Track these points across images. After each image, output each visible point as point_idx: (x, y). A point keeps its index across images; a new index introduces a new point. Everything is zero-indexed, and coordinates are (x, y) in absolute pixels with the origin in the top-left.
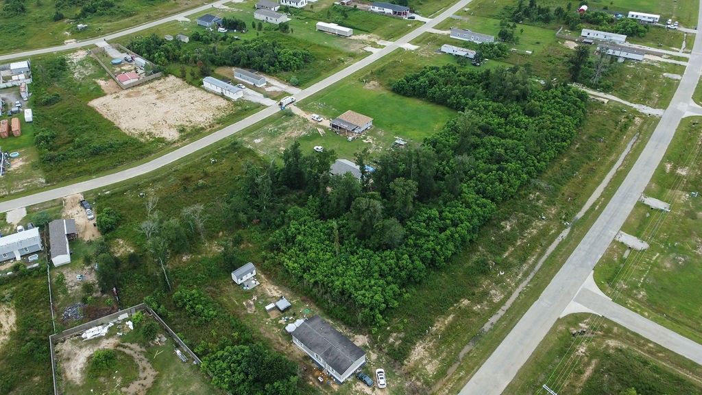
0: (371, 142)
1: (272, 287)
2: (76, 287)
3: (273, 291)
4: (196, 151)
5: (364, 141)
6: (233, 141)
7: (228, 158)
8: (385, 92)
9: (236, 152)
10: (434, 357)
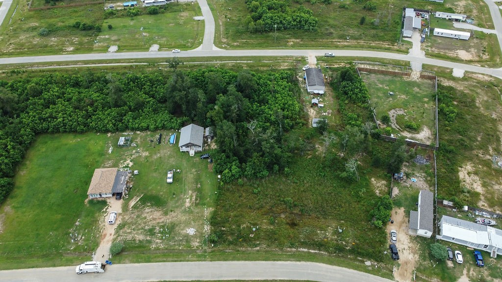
0: (128, 161)
1: (311, 114)
2: (418, 175)
4: (253, 262)
5: (130, 166)
6: (210, 250)
7: (239, 226)
8: (7, 208)
9: (223, 229)
10: (281, 65)
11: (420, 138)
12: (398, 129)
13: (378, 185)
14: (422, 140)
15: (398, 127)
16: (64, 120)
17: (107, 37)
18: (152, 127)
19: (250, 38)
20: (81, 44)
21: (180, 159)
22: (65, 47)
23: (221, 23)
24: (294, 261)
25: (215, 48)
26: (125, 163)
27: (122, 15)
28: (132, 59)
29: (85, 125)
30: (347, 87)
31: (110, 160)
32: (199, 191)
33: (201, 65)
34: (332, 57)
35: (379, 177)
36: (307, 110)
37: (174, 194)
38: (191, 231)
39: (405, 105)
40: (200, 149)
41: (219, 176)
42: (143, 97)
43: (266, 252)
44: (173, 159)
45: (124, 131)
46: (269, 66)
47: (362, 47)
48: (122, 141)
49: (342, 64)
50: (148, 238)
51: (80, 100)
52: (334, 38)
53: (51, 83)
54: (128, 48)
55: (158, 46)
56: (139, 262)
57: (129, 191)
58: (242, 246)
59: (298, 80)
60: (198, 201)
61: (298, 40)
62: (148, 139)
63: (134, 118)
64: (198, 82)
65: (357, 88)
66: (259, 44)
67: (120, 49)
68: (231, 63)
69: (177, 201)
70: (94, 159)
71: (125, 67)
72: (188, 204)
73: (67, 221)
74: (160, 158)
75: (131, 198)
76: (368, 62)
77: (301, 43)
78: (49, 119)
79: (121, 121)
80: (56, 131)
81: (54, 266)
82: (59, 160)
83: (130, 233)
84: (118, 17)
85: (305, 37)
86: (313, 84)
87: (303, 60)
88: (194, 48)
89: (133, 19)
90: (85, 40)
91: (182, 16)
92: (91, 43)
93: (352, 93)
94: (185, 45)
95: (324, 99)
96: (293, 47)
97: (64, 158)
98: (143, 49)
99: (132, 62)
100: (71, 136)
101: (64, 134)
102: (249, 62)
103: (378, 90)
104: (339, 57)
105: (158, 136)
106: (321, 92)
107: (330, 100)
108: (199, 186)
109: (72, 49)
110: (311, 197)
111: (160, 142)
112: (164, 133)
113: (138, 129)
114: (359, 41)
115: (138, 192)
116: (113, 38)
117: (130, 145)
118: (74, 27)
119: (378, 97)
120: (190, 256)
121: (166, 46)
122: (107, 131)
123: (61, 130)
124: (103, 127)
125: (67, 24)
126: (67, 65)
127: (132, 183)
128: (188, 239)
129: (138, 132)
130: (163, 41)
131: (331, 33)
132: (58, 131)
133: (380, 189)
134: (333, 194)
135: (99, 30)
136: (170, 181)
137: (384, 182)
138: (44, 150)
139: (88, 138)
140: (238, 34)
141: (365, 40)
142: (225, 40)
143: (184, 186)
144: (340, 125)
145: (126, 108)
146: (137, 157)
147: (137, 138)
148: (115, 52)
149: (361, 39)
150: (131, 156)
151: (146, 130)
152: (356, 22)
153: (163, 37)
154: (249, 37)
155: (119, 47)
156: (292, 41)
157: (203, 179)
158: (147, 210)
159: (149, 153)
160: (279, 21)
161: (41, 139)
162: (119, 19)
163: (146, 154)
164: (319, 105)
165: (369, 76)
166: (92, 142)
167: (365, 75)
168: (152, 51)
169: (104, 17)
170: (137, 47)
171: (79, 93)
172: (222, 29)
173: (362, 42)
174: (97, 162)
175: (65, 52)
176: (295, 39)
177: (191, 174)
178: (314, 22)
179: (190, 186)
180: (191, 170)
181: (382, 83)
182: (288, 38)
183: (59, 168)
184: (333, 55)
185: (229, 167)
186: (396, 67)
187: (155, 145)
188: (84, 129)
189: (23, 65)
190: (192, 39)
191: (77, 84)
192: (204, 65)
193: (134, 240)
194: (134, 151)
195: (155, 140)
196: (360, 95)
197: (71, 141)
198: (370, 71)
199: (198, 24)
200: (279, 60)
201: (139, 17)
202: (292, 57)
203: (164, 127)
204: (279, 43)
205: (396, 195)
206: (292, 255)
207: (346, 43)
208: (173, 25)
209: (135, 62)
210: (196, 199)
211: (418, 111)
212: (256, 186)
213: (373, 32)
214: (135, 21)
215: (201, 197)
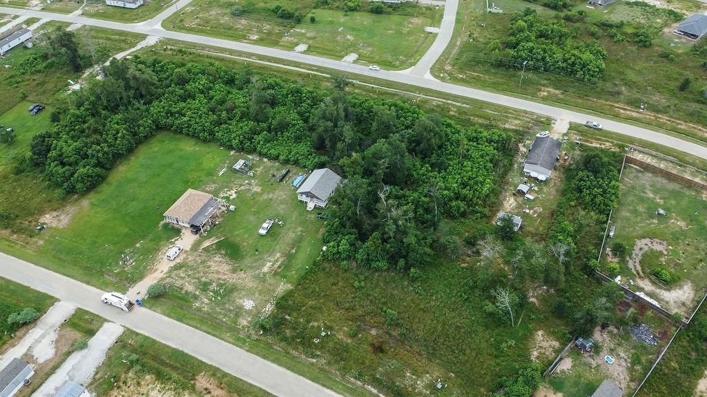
0: (233, 192)
1: (506, 205)
2: (622, 355)
3: (510, 203)
4: (297, 375)
5: (231, 197)
6: (255, 337)
7: (308, 322)
8: (85, 203)
9: (287, 317)
10: (507, 122)
11: (667, 299)
12: (637, 271)
13: (545, 344)
14: (667, 303)
15: (639, 268)
16: (190, 120)
17: (303, 31)
18: (282, 158)
19: (487, 72)
20: (269, 33)
21: (292, 209)
22: (251, 34)
23: (458, 43)
25: (428, 76)
26: (228, 193)
27: (338, 7)
28: (314, 66)
29: (212, 133)
30: (585, 181)
31: (214, 183)
32: (290, 257)
33: (394, 95)
34: (596, 128)
35: (551, 334)
36: (506, 196)
37: (257, 250)
38: (248, 304)
39: (676, 238)
40: (323, 205)
41: (324, 248)
42: (293, 116)
43: (322, 370)
44: (283, 206)
45: (250, 152)
46: (489, 119)
47: (660, 127)
48: (239, 165)
49: (608, 144)
50: (197, 293)
51: (222, 102)
52: (618, 102)
53: (203, 73)
54: (320, 51)
55: (357, 56)
56: (169, 316)
57: (212, 228)
58: (296, 349)
59: (517, 150)
60: (279, 270)
61: (557, 92)
62: (271, 172)
63: (267, 141)
64: (370, 116)
65: (600, 186)
66: (494, 83)
67: (309, 51)
68: (436, 101)
69: (256, 261)
70: (200, 177)
71: (300, 75)
72: (265, 269)
73: (130, 239)
74: (271, 200)
75: (208, 237)
76: (654, 153)
77: (561, 96)
78: (177, 115)
79: (250, 139)
80: (179, 131)
81: (88, 283)
82: (165, 166)
83: (183, 278)
84: (330, 9)
85: (571, 90)
86: (534, 161)
87: (547, 123)
88: (401, 69)
89: (346, 15)
90: (277, 30)
91: (411, 23)
92: (281, 35)
93: (588, 192)
94: (391, 63)
95: (541, 190)
96: (545, 100)
97: (170, 165)
98: (338, 56)
99: (313, 70)
100: (192, 142)
101: (187, 138)
102: (465, 105)
103: (642, 200)
104: (610, 133)
105: (284, 172)
106: (542, 177)
107: (550, 193)
108: (294, 251)
109: (255, 37)
110: (429, 322)
111: (281, 180)
112: (294, 169)
113: (265, 155)
114: (659, 116)
115: (221, 232)
116: (308, 35)
117: (247, 173)
118: (273, 11)
119: (635, 212)
120: (228, 335)
121: (367, 59)
122: (231, 148)
123: (185, 130)
124: (229, 141)
125: (268, 6)
126: (240, 56)
127: (221, 219)
128: (239, 312)
129: (265, 160)
130: (366, 51)
131: (619, 93)
132: (181, 133)
133: (543, 351)
134: (463, 330)
135: (299, 21)
136: (263, 232)
137: (556, 344)
138: (156, 149)
139: (208, 150)
140: (473, 63)
141: (671, 117)
142: (448, 68)
143: (276, 245)
144: (542, 235)
145: (265, 125)
146: (245, 189)
147: (259, 167)
148: (301, 53)
149: (666, 113)
150: (241, 185)
151: (275, 159)
152: (674, 85)
153: (370, 45)
154: (485, 71)
155: (309, 47)
156: (548, 91)
157: (305, 244)
158: (216, 259)
159: (262, 190)
160: (540, 57)
161: (161, 136)
162: (331, 11)
163: (257, 189)
164: (527, 196)
165: (640, 175)
166: (210, 155)
167: (633, 170)
168: (345, 61)
169: (314, 5)
170: (330, 53)
171: (229, 92)
172: (455, 51)
173: (664, 118)
174: (200, 181)
175: (246, 39)
176: (555, 89)
177: (293, 232)
178: (597, 70)
179: (283, 248)
180: (296, 228)
181: (655, 192)
182: (544, 86)
183: (158, 175)
184: (600, 127)
185: (339, 239)
186: (701, 174)
187: (274, 182)
188: (209, 138)
189: (194, 45)
190: (405, 56)
191: (231, 82)
192: (398, 95)
193: (182, 289)
194: (247, 181)
195: (278, 176)
196: (599, 199)
197: (189, 147)
198: (646, 168)
199: (426, 38)
200: (510, 113)
201: (355, 13)
202: (532, 114)
203: (296, 163)
204: (526, 90)
205: (563, 371)
206: (351, 389)
207: (634, 114)
208: (393, 32)
209: (317, 71)
210: (279, 267)
211: (693, 254)
212: (362, 277)
213: (695, 106)
214: (348, 18)
215: (286, 266)
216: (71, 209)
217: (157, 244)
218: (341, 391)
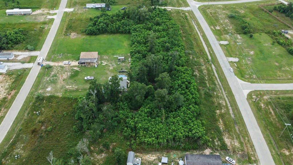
0: (106, 63)
3: (151, 158)
4: (18, 112)
5: (103, 64)
6: (34, 96)
7: (44, 107)
8: (84, 37)
9: (45, 101)
10: (233, 139)
17: (239, 38)
19: (280, 116)
20: (226, 30)
22: (219, 26)
24: (9, 130)
25: (246, 91)
27: (276, 39)
28: (212, 51)
31: (109, 57)
32: (77, 90)
33: (214, 84)
37: (75, 81)
38: (49, 89)
41: (84, 98)
43: (22, 119)
46: (227, 130)
48: (121, 58)
50: (51, 76)
55: (237, 61)
56: (38, 74)
57: (84, 66)
58: (31, 108)
59: (203, 150)
60: (68, 90)
62: (124, 68)
69: (71, 83)
71: (201, 50)
74: (107, 74)
75: (79, 67)
83: (57, 70)
84: (271, 37)
89: (273, 44)
90: (232, 31)
97: (112, 44)
100: (129, 43)
102: (232, 115)
105: (126, 71)
108: (80, 90)
109: (218, 28)
111: (119, 72)
115: (82, 69)
118: (244, 23)
120: (34, 90)
126: (199, 30)
128: (45, 88)
129: (130, 63)
135: (246, 33)
138: (120, 38)
139: (127, 48)
146: (109, 66)
147: (125, 63)
148: (220, 44)
150: (111, 63)
153: (253, 61)
155: (228, 44)
158: (69, 73)
159: (111, 69)
166: (124, 50)
168: (228, 59)
175: (214, 27)
179: (81, 87)
183: (106, 44)
193: (52, 72)
194: (114, 64)
195: (122, 70)
197: (126, 43)
200: (244, 138)
208: (278, 65)
210: (70, 90)
214: (271, 46)
215: (71, 91)
216: (80, 36)
217: (71, 58)
218: (12, 127)
